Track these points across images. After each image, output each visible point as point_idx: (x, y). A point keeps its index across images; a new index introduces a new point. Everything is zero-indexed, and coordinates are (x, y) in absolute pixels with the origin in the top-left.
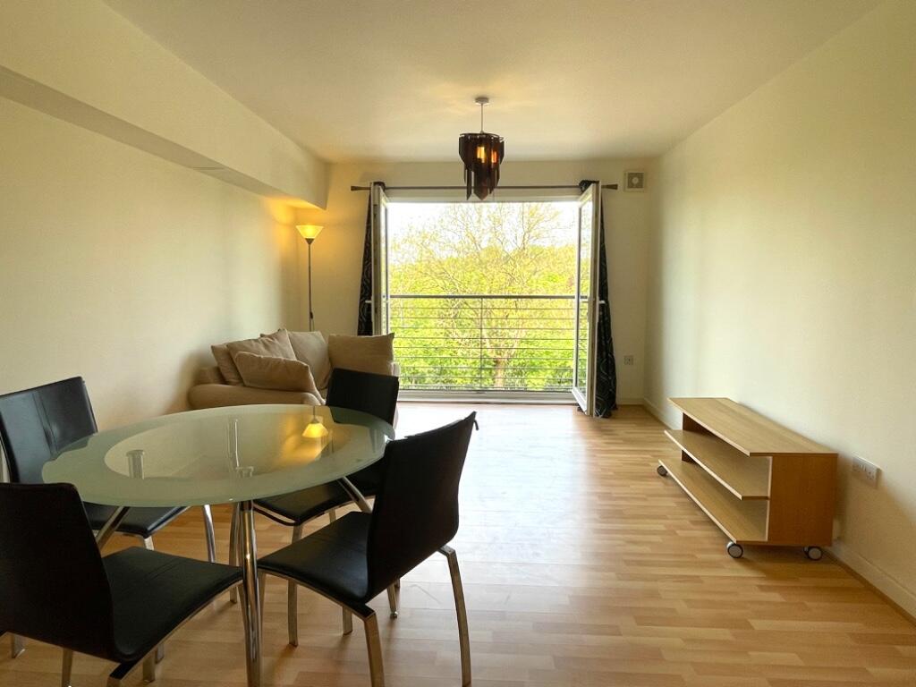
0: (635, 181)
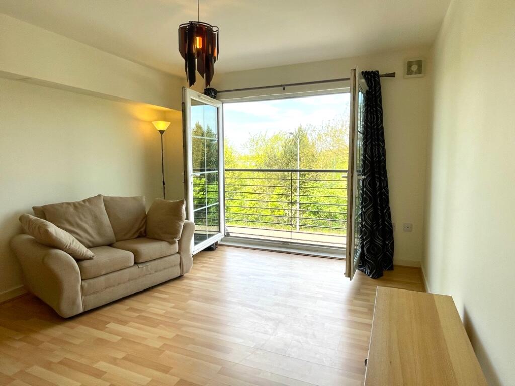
0: (414, 68)
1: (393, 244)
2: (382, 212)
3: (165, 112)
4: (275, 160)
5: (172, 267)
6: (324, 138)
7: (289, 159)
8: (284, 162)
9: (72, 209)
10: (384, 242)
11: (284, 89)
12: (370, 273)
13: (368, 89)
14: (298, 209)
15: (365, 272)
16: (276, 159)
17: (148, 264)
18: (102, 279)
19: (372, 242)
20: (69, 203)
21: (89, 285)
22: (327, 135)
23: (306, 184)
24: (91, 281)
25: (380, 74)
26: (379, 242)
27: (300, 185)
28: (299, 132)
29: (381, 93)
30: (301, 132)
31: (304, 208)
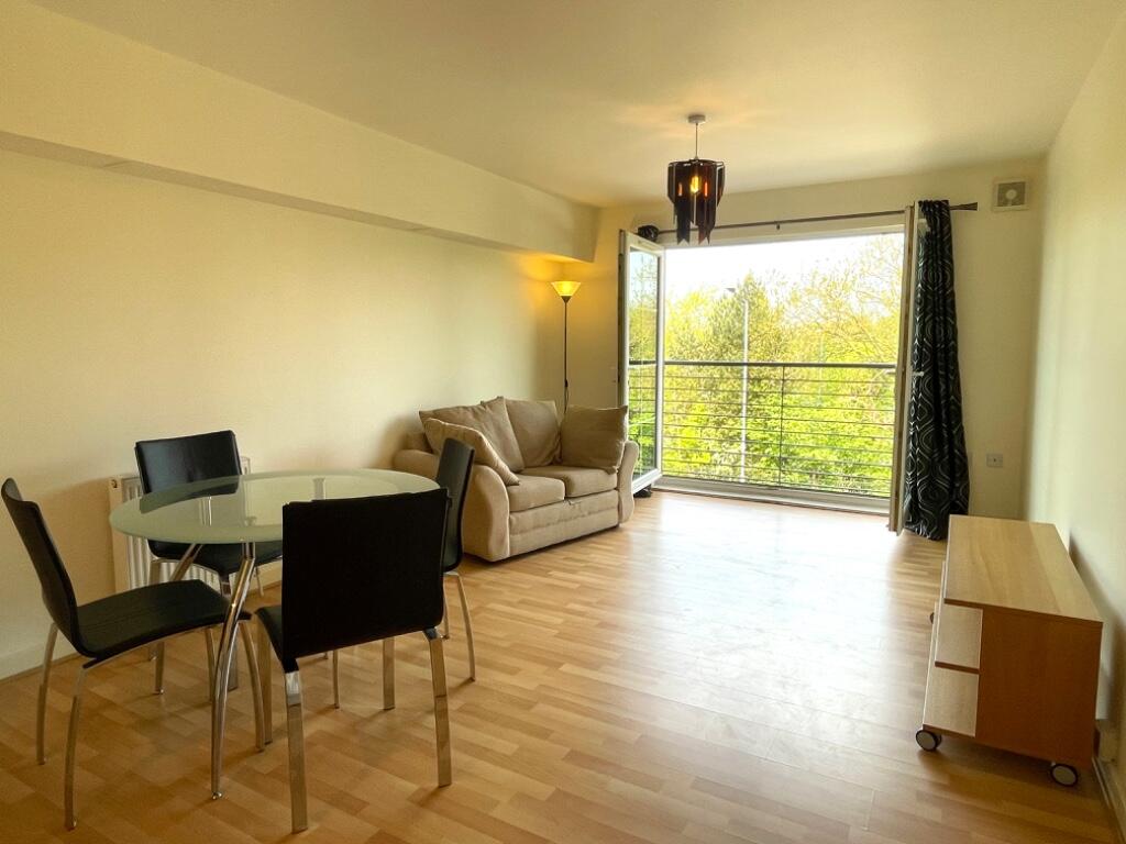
0: (1011, 194)
1: (967, 487)
2: (950, 433)
3: (562, 264)
4: (693, 347)
5: (608, 509)
6: (805, 299)
7: (724, 346)
8: (712, 351)
9: (470, 416)
10: (952, 485)
11: (778, 227)
12: (929, 530)
13: (929, 230)
14: (743, 451)
15: (918, 532)
16: (695, 344)
17: (581, 500)
18: (530, 513)
19: (931, 482)
20: (465, 408)
21: (518, 519)
22: (810, 292)
23: (762, 400)
24: (519, 515)
25: (951, 204)
26: (943, 484)
27: (748, 400)
28: (746, 285)
29: (951, 237)
30: (751, 287)
31: (756, 449)
